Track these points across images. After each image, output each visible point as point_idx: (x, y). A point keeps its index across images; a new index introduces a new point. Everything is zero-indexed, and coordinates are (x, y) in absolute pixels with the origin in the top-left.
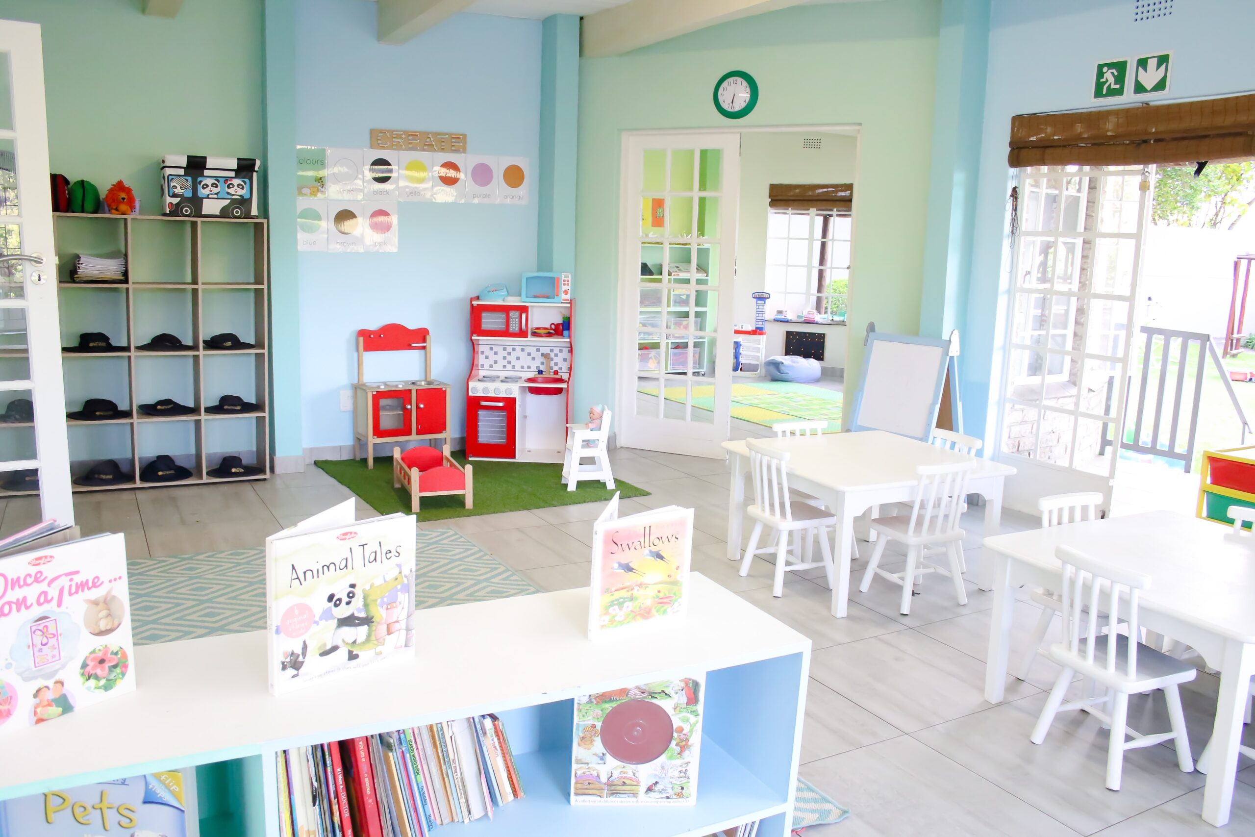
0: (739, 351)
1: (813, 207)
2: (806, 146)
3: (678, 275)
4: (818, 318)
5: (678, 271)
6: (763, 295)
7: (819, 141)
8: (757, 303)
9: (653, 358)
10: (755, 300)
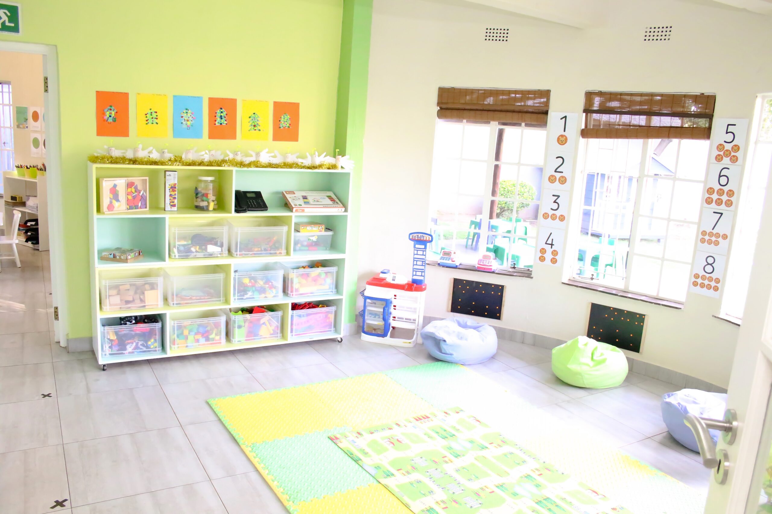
0: (388, 310)
1: (494, 120)
2: (488, 38)
3: (303, 211)
4: (495, 265)
5: (303, 205)
6: (423, 237)
7: (506, 32)
8: (415, 247)
9: (267, 323)
10: (412, 243)
